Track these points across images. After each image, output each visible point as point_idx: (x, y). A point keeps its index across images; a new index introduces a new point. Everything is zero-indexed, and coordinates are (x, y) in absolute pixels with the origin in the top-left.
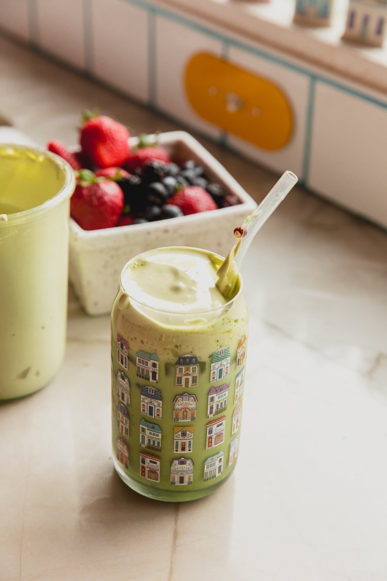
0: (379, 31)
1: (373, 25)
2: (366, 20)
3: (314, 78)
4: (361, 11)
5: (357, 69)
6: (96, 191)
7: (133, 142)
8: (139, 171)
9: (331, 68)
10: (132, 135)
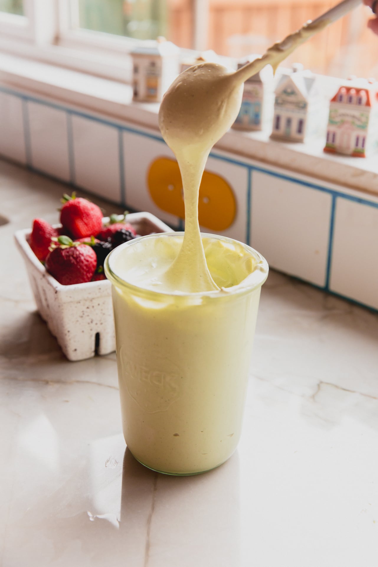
0: (300, 130)
1: (295, 126)
2: (289, 121)
3: (251, 168)
4: (285, 114)
5: (284, 159)
6: (73, 252)
7: (105, 220)
8: (109, 239)
9: (263, 160)
10: (105, 215)
